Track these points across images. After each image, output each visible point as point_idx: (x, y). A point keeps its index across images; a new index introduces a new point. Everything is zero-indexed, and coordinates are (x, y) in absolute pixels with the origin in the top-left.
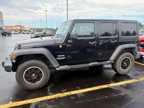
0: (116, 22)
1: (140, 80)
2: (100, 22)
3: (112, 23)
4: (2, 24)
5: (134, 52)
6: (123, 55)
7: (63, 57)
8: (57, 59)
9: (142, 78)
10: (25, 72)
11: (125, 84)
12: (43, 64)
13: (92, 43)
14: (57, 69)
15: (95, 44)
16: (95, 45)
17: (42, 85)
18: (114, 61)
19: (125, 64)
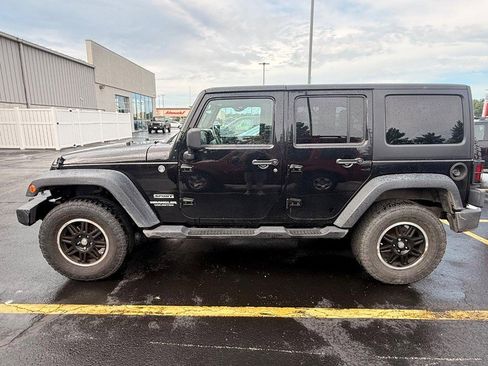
0: (361, 92)
1: (449, 316)
2: (297, 94)
3: (346, 96)
4: (153, 103)
5: (447, 205)
6: (388, 214)
7: (170, 200)
8: (152, 206)
9: (460, 313)
10: (61, 230)
11: (367, 319)
12: (105, 214)
13: (264, 165)
14: (148, 233)
15: (272, 167)
16: (275, 170)
17: (104, 272)
18: (347, 231)
19: (401, 245)
